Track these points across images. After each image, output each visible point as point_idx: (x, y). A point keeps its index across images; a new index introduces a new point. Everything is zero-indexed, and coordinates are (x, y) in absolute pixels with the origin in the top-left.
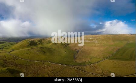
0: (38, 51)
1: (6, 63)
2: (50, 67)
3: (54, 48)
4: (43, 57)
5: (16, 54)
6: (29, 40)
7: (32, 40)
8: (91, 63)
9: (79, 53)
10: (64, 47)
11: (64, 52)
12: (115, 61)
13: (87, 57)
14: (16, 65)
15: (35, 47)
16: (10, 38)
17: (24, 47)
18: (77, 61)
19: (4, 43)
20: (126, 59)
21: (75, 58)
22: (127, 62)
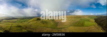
0: (41, 23)
1: (27, 28)
2: (46, 29)
3: (48, 21)
4: (43, 25)
5: (31, 24)
6: (37, 18)
7: (38, 18)
8: (64, 28)
9: (59, 23)
10: (52, 21)
11: (52, 23)
12: (75, 27)
13: (63, 25)
14: (31, 29)
15: (39, 21)
16: (28, 17)
17: (34, 21)
18: (58, 27)
19: (25, 19)
20: (80, 26)
21: (57, 26)
22: (80, 27)
